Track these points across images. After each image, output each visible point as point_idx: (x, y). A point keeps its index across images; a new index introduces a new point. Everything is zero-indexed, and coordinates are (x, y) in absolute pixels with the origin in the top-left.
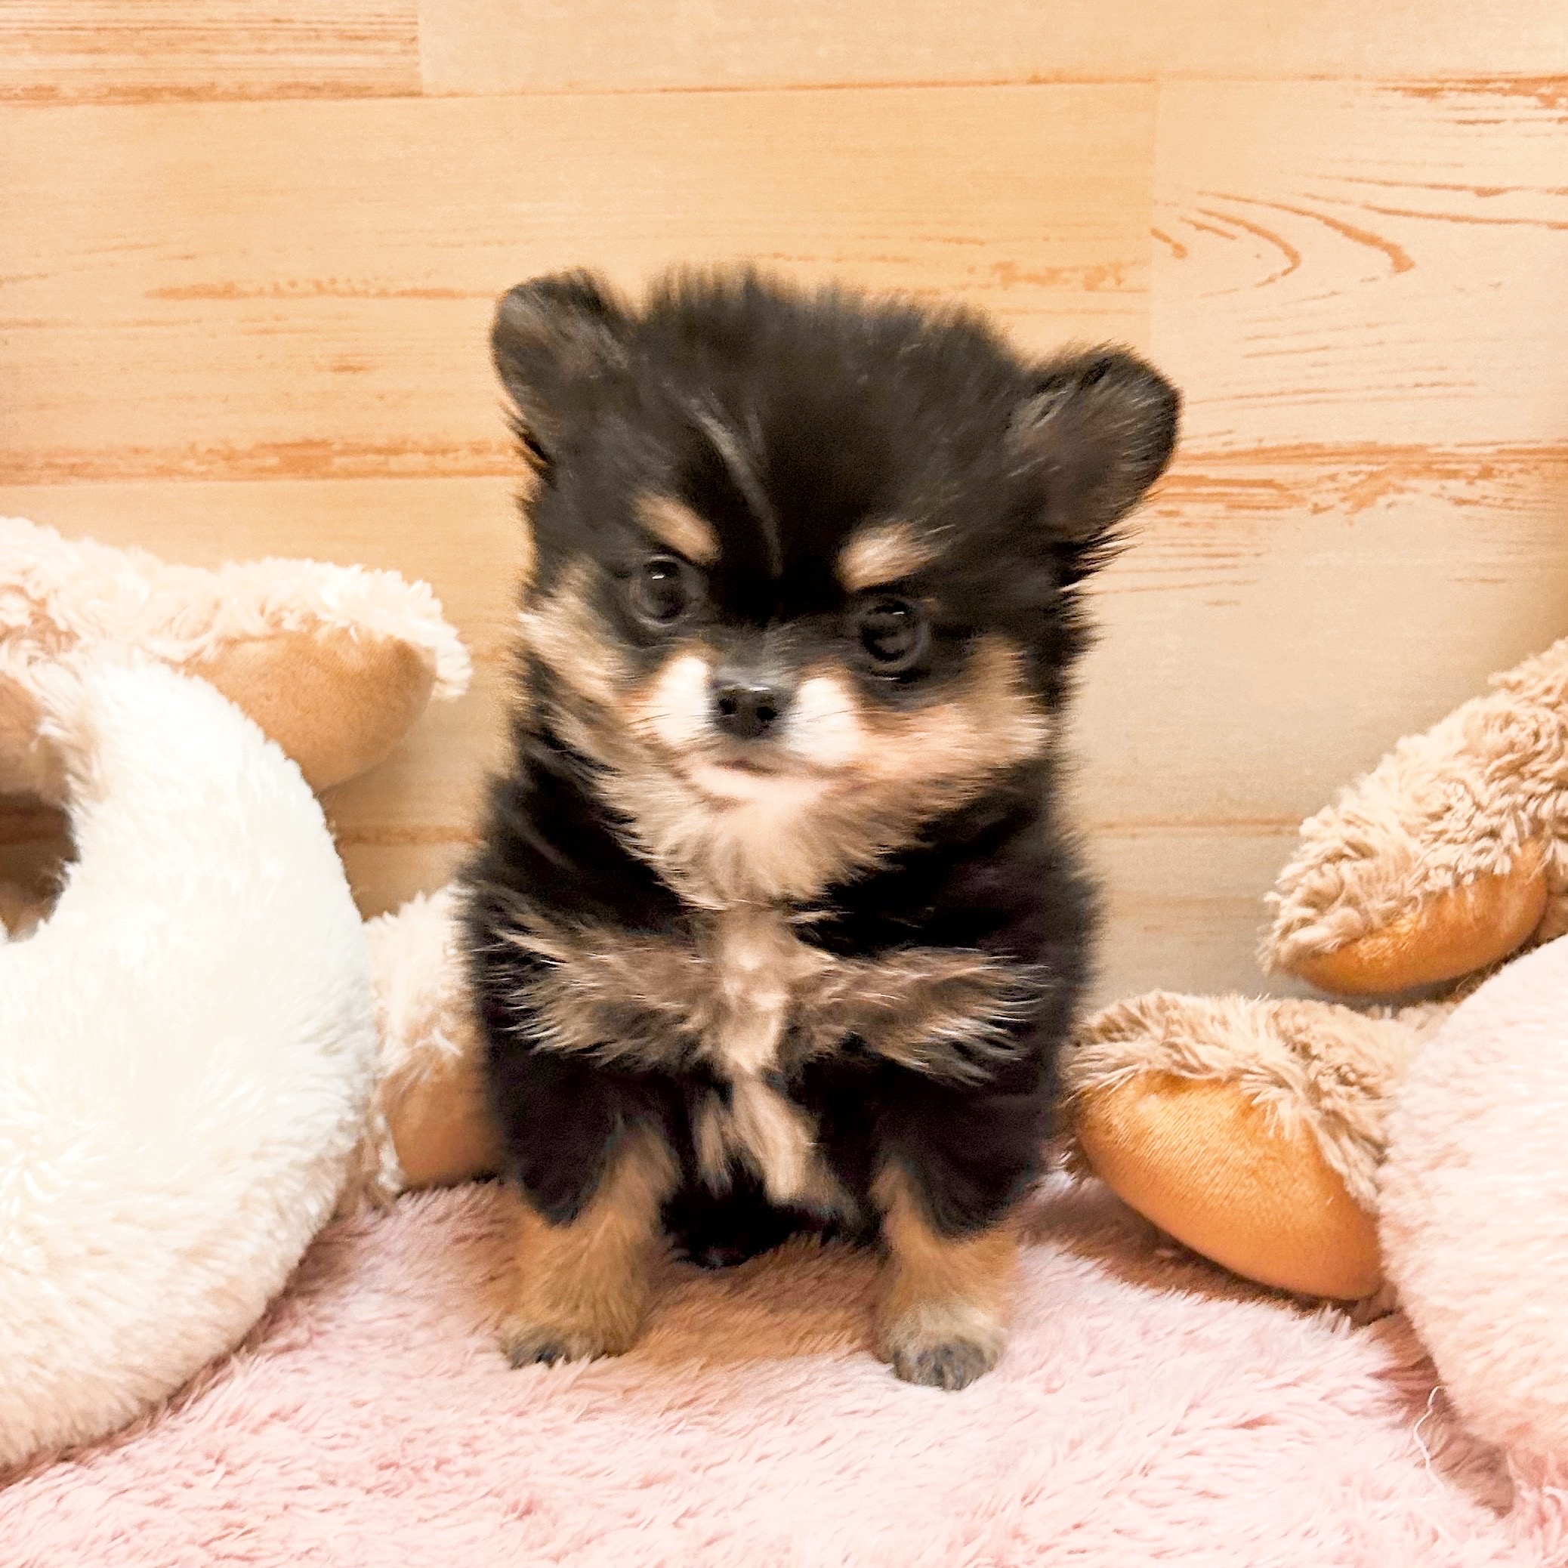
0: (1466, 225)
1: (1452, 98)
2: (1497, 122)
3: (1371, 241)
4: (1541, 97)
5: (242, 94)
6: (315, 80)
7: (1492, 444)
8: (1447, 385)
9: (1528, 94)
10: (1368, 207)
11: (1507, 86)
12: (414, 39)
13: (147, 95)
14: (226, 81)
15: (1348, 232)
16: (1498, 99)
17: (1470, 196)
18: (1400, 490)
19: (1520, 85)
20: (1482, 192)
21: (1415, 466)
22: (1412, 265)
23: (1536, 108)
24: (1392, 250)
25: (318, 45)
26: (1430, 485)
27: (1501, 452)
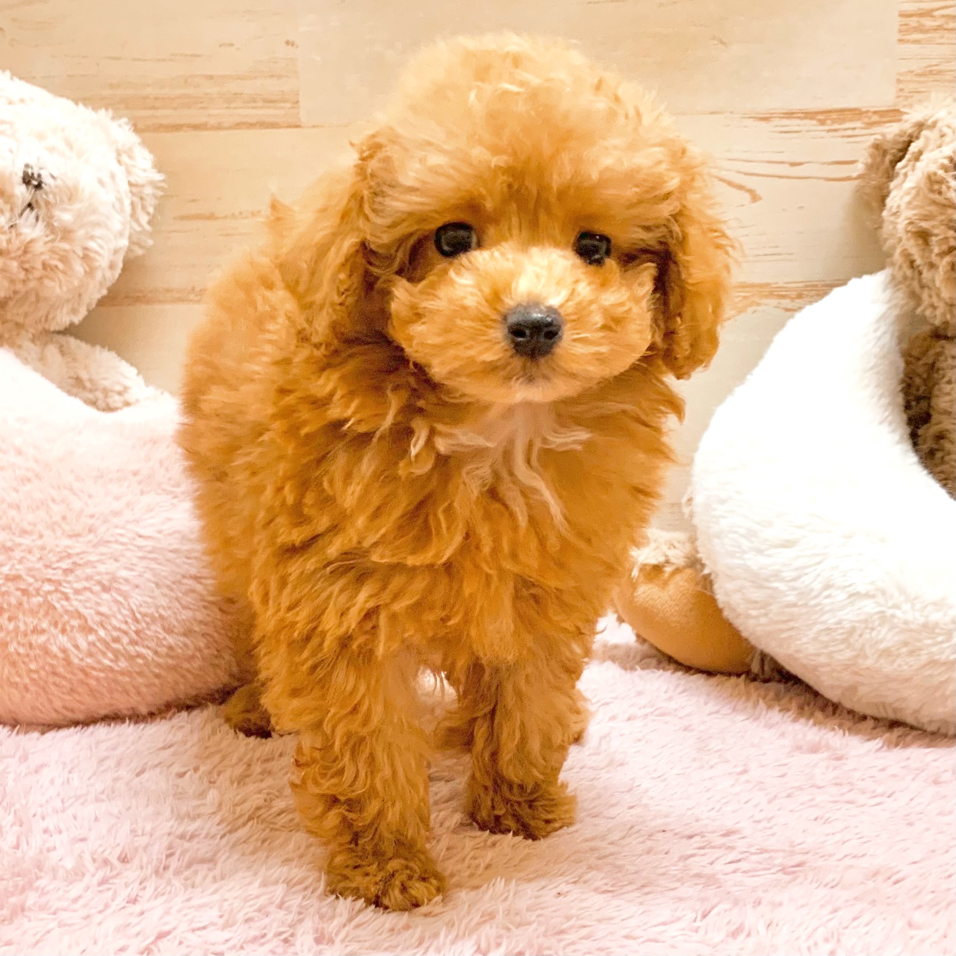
0: (785, 180)
1: (776, 122)
2: (797, 132)
3: (740, 187)
4: (819, 120)
5: (219, 127)
6: (253, 121)
7: (802, 282)
8: (779, 254)
9: (812, 119)
10: (739, 172)
11: (802, 115)
12: (298, 102)
13: (177, 128)
14: (212, 122)
15: (730, 184)
16: (798, 122)
17: (787, 166)
18: (759, 304)
19: (809, 115)
20: (793, 164)
21: (766, 293)
22: (760, 199)
23: (814, 125)
24: (751, 191)
25: (255, 105)
26: (773, 302)
27: (807, 286)
